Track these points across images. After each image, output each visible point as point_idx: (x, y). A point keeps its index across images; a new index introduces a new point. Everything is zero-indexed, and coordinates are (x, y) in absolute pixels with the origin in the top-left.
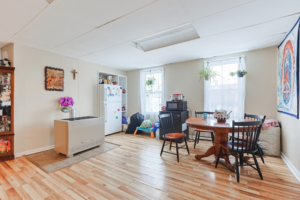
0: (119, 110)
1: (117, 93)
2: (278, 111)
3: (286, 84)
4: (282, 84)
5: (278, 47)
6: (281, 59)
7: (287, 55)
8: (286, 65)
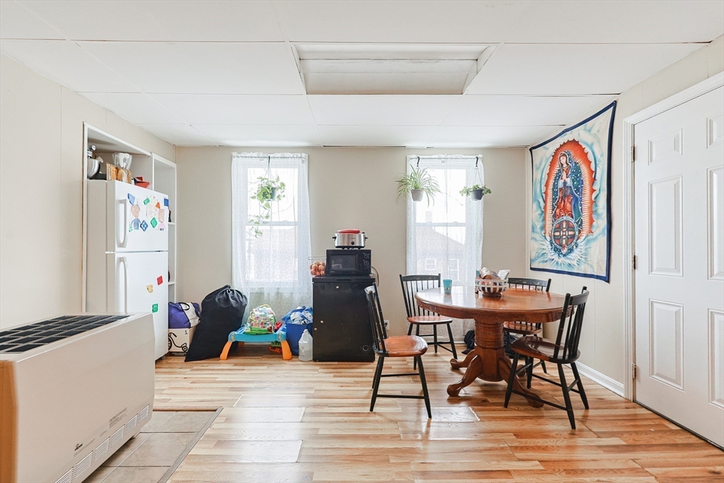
0: (160, 281)
1: (157, 221)
2: (531, 269)
3: (560, 220)
4: (544, 219)
5: (531, 150)
6: (540, 172)
7: (565, 165)
8: (560, 184)
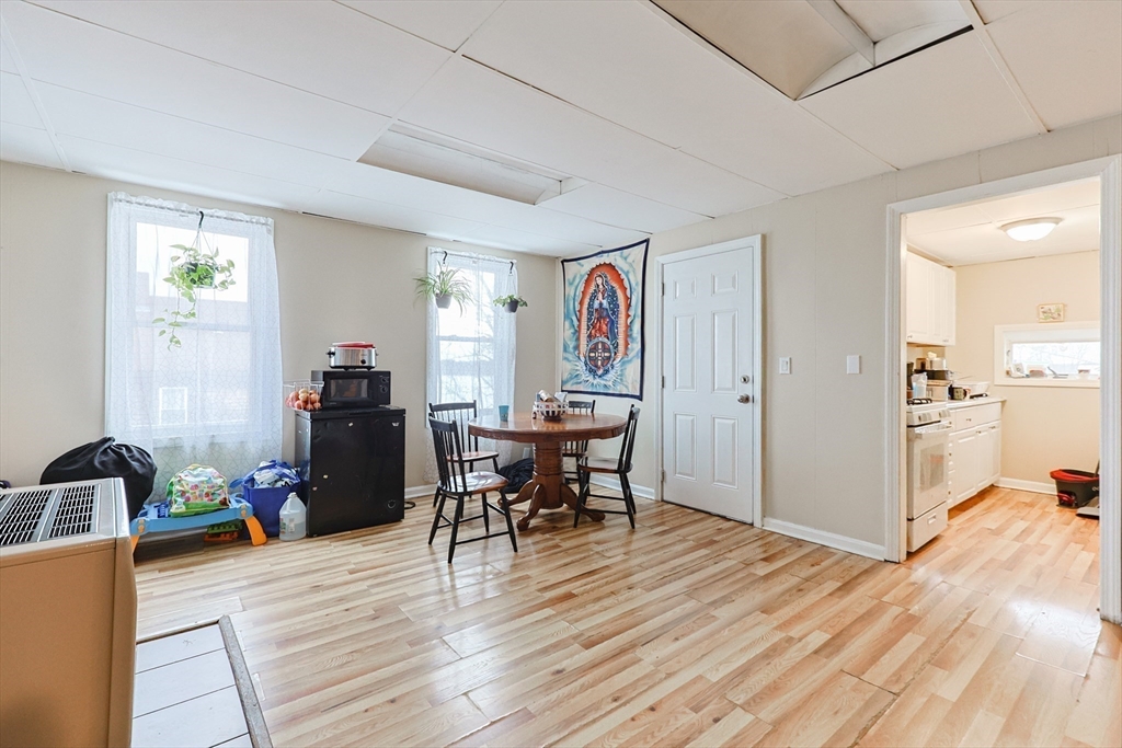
2: (563, 391)
3: (596, 341)
4: (578, 339)
5: (562, 262)
6: (573, 288)
7: (601, 287)
8: (596, 305)
